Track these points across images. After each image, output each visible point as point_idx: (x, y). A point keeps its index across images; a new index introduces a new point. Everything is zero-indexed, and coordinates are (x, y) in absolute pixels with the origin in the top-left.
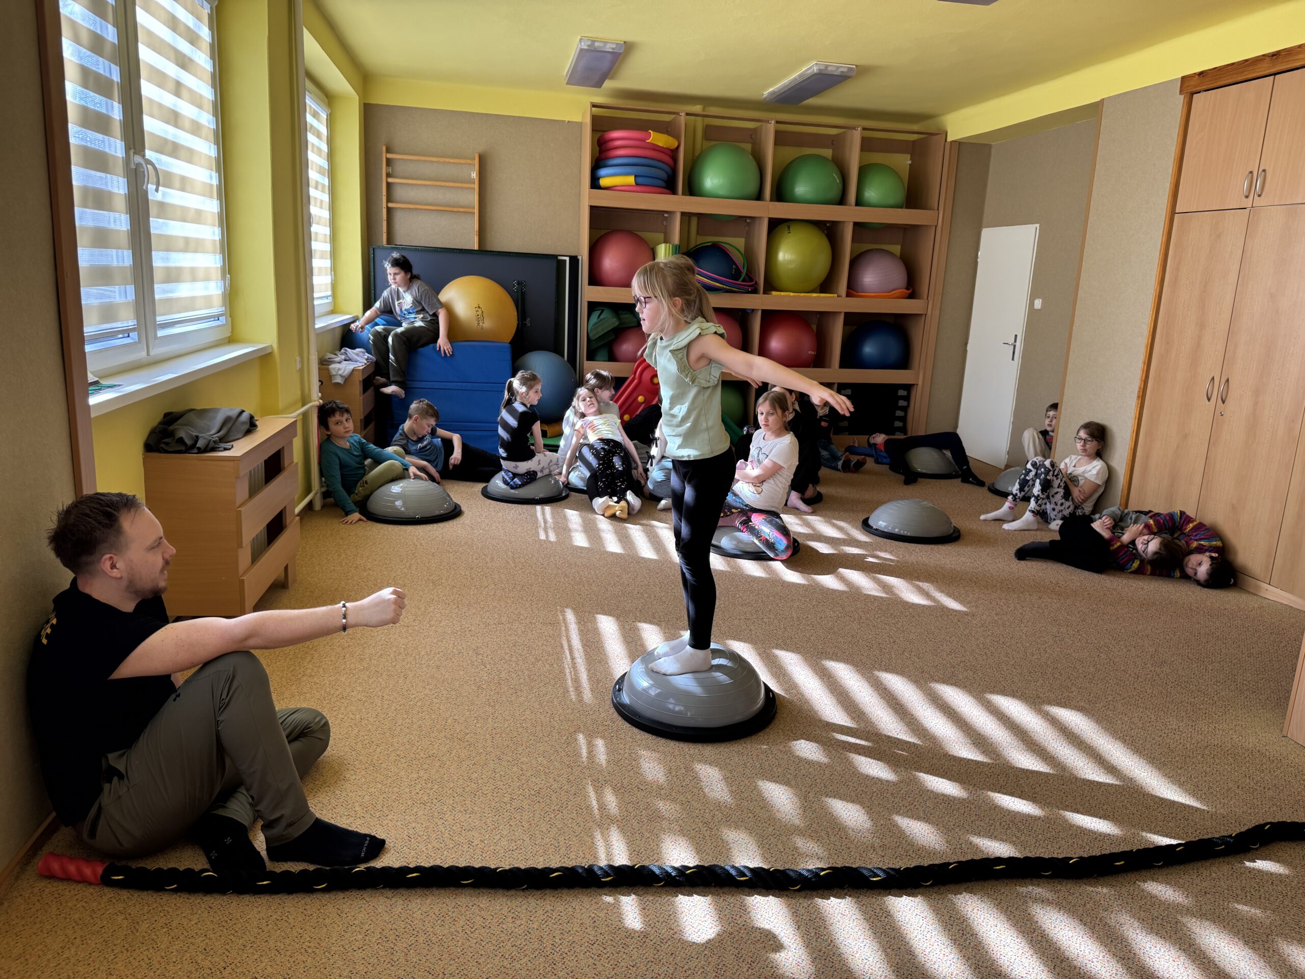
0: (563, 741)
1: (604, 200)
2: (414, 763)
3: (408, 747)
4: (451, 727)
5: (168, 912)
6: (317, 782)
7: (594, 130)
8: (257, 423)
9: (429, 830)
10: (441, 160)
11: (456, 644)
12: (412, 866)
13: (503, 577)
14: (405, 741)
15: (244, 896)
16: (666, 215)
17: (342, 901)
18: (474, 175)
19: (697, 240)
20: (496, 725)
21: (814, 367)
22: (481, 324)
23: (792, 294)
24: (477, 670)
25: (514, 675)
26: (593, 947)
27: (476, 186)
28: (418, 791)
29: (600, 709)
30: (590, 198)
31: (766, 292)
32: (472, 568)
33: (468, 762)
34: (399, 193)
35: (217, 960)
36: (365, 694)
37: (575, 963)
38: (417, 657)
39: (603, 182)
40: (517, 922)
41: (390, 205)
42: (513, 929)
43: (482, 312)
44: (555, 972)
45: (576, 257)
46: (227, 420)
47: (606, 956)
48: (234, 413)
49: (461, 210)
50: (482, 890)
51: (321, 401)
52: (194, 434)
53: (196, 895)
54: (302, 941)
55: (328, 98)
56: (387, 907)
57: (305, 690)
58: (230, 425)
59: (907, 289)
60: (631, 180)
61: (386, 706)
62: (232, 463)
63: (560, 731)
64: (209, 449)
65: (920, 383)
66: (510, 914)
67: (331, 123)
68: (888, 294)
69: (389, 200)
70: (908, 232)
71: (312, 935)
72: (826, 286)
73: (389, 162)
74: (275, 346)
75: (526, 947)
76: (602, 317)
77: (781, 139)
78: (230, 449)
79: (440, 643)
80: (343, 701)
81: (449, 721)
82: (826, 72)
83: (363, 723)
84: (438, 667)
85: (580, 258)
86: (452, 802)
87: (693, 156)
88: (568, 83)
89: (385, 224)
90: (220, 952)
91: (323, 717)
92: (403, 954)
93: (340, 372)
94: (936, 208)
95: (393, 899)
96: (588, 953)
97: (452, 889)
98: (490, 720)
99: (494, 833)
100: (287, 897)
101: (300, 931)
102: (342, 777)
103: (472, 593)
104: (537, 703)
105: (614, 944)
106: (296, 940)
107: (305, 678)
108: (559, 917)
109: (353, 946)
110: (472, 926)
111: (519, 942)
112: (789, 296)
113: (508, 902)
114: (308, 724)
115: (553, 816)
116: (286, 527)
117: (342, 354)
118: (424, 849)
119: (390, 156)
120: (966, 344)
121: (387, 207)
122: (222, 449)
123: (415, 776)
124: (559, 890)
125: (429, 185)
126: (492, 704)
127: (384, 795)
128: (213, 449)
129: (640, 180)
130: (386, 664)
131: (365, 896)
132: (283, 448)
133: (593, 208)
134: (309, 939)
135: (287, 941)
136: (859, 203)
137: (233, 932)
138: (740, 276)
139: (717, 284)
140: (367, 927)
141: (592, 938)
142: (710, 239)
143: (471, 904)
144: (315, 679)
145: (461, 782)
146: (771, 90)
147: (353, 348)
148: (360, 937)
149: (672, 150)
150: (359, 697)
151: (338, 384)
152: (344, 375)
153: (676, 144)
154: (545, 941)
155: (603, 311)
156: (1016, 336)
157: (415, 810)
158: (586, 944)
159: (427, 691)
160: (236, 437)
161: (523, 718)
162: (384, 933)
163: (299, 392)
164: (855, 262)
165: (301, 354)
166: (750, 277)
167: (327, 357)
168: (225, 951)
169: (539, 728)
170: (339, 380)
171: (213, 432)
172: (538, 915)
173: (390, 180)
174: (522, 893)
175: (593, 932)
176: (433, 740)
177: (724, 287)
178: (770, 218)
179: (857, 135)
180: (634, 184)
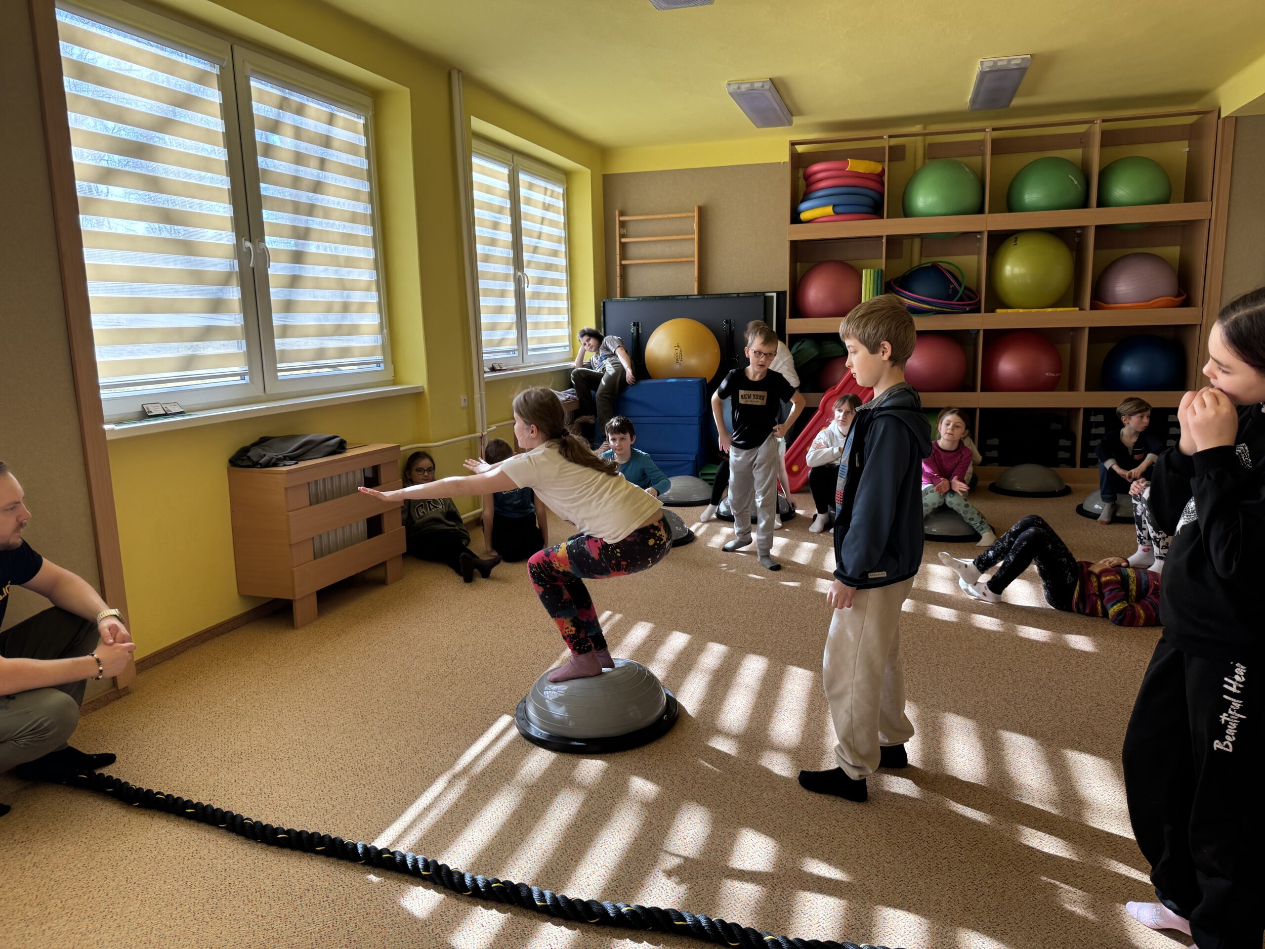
1: (802, 233)
8: (347, 447)
10: (665, 216)
18: (695, 226)
19: (919, 261)
22: (680, 361)
23: (1021, 311)
27: (696, 236)
30: (791, 233)
31: (991, 309)
34: (632, 251)
39: (804, 216)
41: (624, 262)
43: (681, 350)
45: (783, 291)
46: (310, 443)
49: (684, 259)
52: (264, 453)
58: (310, 446)
59: (1178, 296)
60: (829, 210)
62: (282, 474)
67: (568, 197)
68: (1147, 303)
69: (623, 256)
73: (623, 224)
74: (426, 387)
89: (618, 279)
92: (128, 862)
94: (1209, 198)
112: (1018, 314)
119: (622, 218)
121: (621, 264)
122: (281, 465)
125: (659, 241)
128: (275, 465)
129: (839, 209)
132: (379, 465)
133: (792, 243)
136: (1102, 204)
138: (955, 297)
142: (927, 261)
146: (968, 97)
149: (878, 175)
153: (880, 169)
155: (803, 342)
173: (623, 240)
177: (934, 308)
178: (989, 232)
179: (1097, 128)
180: (832, 213)
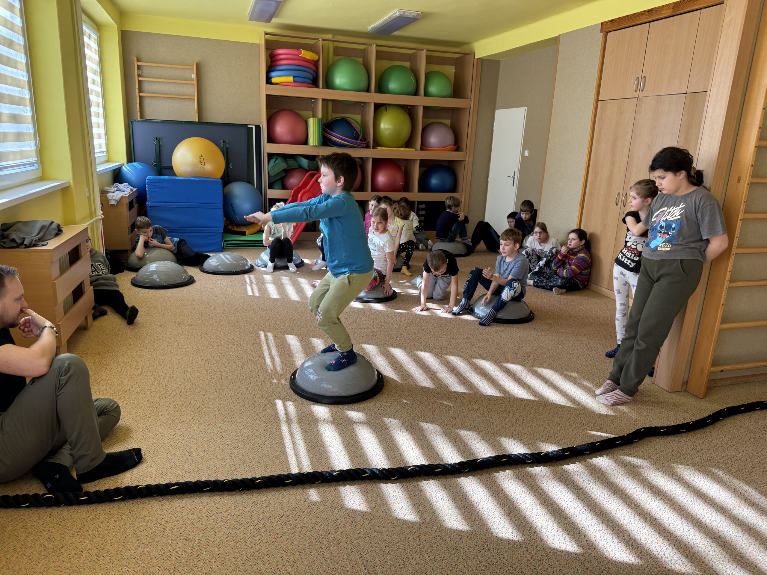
0: (261, 409)
1: (274, 91)
2: (172, 426)
3: (168, 417)
4: (193, 405)
5: (24, 519)
6: (113, 440)
7: (267, 49)
8: (62, 229)
9: (183, 462)
10: (172, 66)
11: (194, 358)
12: (173, 482)
13: (222, 318)
14: (166, 414)
15: (71, 507)
16: (313, 101)
17: (132, 505)
18: (194, 76)
19: (332, 116)
20: (220, 402)
21: (403, 192)
22: (203, 166)
23: (389, 149)
24: (208, 372)
25: (230, 374)
26: (282, 519)
27: (195, 82)
28: (175, 441)
29: (283, 390)
30: (266, 90)
31: (374, 147)
32: (202, 314)
33: (205, 424)
34: (147, 87)
35: (57, 543)
36: (140, 389)
37: (272, 528)
38: (171, 366)
39: (274, 80)
40: (238, 509)
41: (141, 94)
42: (235, 512)
43: (204, 159)
44: (260, 533)
45: (259, 125)
46: (43, 227)
47: (289, 523)
48: (47, 224)
49: (186, 97)
50: (216, 493)
51: (103, 216)
52: (22, 236)
53: (41, 509)
54: (109, 529)
55: (98, 26)
56: (159, 506)
57: (102, 389)
58: (45, 230)
59: (455, 145)
60: (291, 79)
61: (153, 395)
62: (48, 254)
63: (259, 403)
64: (32, 245)
65: (463, 200)
66: (233, 505)
67: (100, 42)
68: (443, 149)
69: (140, 91)
70: (455, 112)
71: (115, 525)
72: (409, 144)
73: (139, 68)
74: (71, 182)
75: (243, 522)
76: (276, 162)
77: (380, 55)
78: (46, 245)
79: (184, 358)
80: (127, 393)
81: (192, 402)
82: (404, 16)
83: (140, 405)
84: (184, 372)
85: (261, 126)
86: (196, 446)
87: (328, 65)
88: (250, 19)
89: (138, 106)
90: (59, 539)
91: (116, 403)
92: (170, 531)
93: (114, 198)
94: (470, 98)
95: (163, 502)
96: (278, 522)
97: (198, 494)
98: (217, 400)
99: (222, 462)
100: (98, 505)
101: (107, 524)
102: (128, 437)
103: (203, 328)
104: (245, 389)
105: (294, 516)
106: (105, 529)
107: (102, 382)
108: (261, 504)
109: (140, 530)
110: (211, 513)
111: (239, 519)
112: (388, 150)
113: (232, 498)
114: (106, 407)
115: (256, 450)
116: (85, 292)
117: (114, 187)
118: (180, 473)
119: (139, 63)
120: (488, 177)
121: (139, 95)
122: (40, 245)
123: (173, 433)
124: (261, 490)
125: (166, 82)
126: (218, 391)
127: (155, 445)
128: (35, 245)
129: (296, 79)
130: (152, 371)
131: (146, 501)
132: (80, 244)
133: (267, 96)
134: (113, 527)
135: (100, 530)
136: (426, 94)
137: (66, 527)
138: (359, 138)
139: (345, 143)
140: (148, 518)
141: (281, 514)
142: (340, 115)
143: (210, 501)
144: (109, 382)
145: (201, 435)
146: (372, 26)
147: (121, 183)
148: (144, 524)
149: (315, 62)
150: (136, 391)
151: (113, 205)
152: (116, 199)
153: (317, 58)
154: (253, 518)
155: (277, 159)
156: (515, 172)
157: (174, 452)
158: (278, 517)
159: (178, 386)
160: (49, 238)
161: (237, 398)
162: (158, 521)
163: (88, 211)
164: (425, 130)
165: (88, 187)
166: (365, 138)
167: (106, 189)
168: (61, 538)
169: (246, 403)
170: (113, 202)
171: (34, 234)
172: (249, 504)
173: (140, 79)
174: (239, 493)
175: (281, 511)
176: (183, 413)
177: (350, 144)
178: (375, 103)
179: (424, 54)
180: (293, 81)
